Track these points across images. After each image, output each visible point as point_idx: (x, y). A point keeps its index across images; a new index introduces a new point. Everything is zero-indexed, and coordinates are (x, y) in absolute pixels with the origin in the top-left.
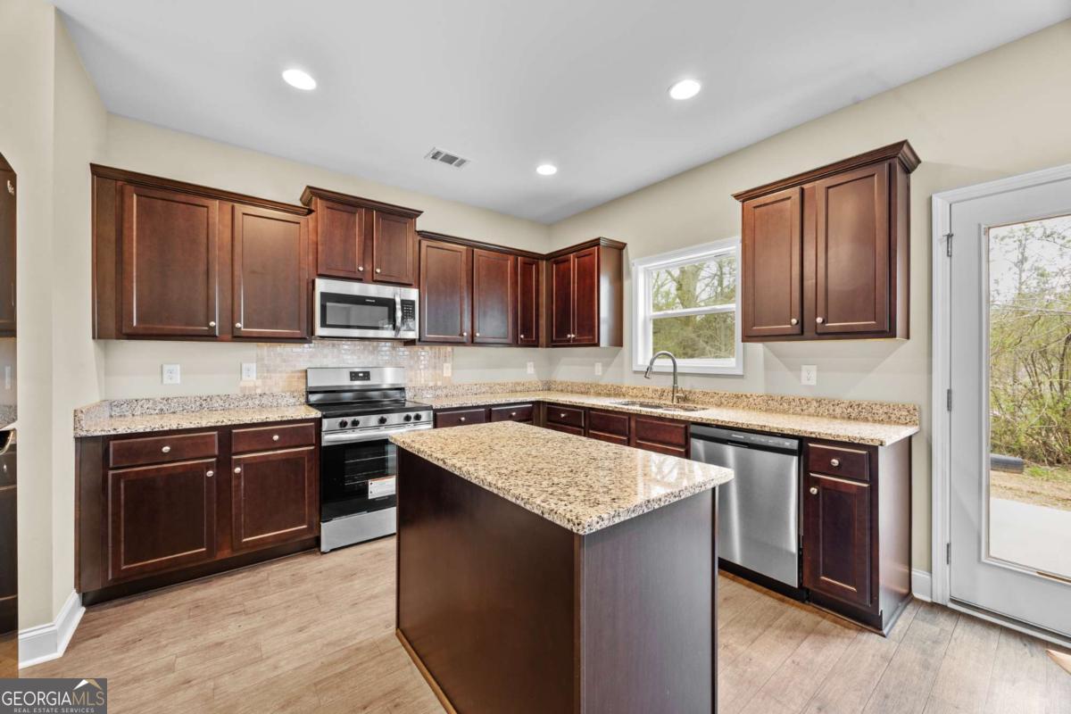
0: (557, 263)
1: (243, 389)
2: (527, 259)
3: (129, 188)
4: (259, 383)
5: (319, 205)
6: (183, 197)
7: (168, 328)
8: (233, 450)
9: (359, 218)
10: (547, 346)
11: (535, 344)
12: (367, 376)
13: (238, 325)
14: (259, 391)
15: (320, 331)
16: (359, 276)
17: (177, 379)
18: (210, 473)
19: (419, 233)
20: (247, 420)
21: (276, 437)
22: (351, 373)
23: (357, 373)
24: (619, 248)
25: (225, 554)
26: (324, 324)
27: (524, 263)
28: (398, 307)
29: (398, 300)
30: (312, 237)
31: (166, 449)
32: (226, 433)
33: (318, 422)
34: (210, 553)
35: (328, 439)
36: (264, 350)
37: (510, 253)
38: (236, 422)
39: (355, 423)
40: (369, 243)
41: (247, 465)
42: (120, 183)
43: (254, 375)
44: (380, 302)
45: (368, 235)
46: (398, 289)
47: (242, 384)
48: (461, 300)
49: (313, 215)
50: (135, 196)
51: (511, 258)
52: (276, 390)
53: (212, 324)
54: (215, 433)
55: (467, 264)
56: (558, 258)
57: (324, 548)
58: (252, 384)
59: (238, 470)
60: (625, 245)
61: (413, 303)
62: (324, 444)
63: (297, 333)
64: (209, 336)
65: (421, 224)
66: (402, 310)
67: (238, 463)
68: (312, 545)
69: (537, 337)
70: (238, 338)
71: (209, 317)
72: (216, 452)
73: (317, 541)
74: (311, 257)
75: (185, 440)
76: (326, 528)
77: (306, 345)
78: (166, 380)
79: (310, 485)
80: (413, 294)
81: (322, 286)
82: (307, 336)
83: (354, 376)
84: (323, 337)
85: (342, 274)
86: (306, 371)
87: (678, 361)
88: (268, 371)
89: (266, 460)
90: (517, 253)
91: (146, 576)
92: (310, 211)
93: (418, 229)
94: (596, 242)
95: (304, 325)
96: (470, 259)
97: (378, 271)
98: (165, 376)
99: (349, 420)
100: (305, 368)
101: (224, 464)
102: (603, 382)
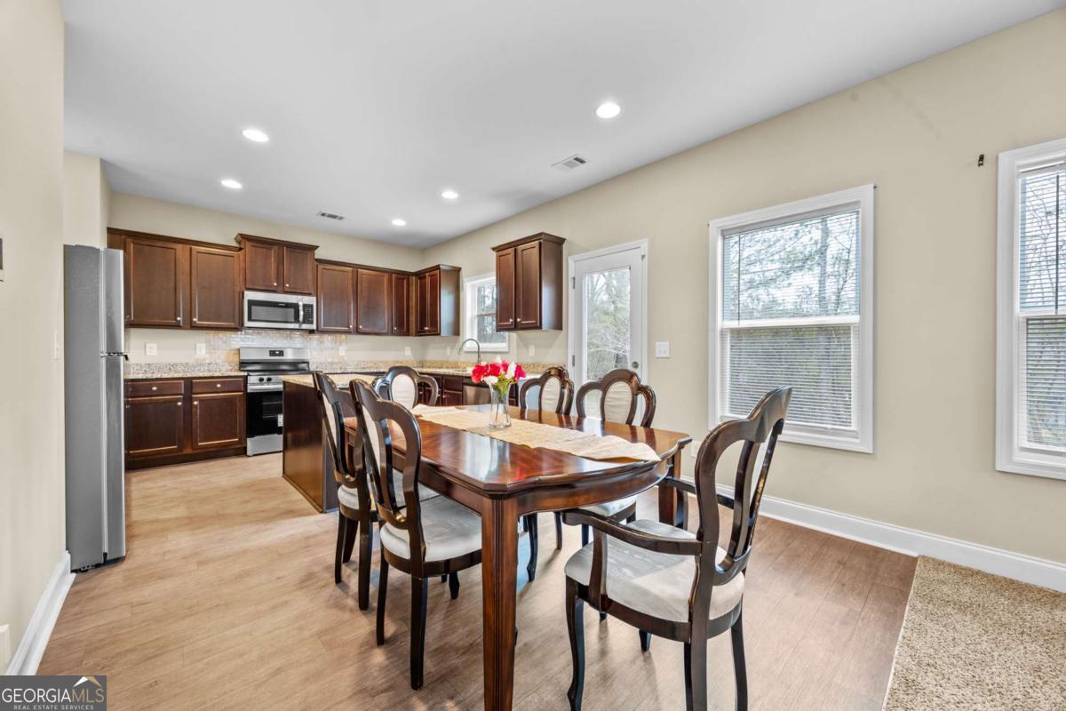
0: (420, 279)
1: (197, 360)
2: (400, 276)
3: (128, 240)
4: (208, 356)
5: (248, 244)
6: (160, 244)
7: (152, 321)
8: (194, 391)
9: (273, 252)
10: (416, 336)
11: (407, 334)
12: (281, 353)
13: (195, 320)
14: (207, 361)
15: (247, 324)
16: (274, 289)
17: (155, 352)
18: (180, 404)
19: (317, 260)
20: (201, 375)
21: (219, 386)
22: (270, 351)
23: (274, 352)
24: (457, 271)
25: (188, 451)
26: (250, 319)
27: (398, 279)
28: (301, 308)
29: (301, 304)
30: (242, 264)
31: (155, 388)
32: (189, 382)
33: (246, 378)
34: (180, 449)
35: (251, 388)
36: (211, 335)
37: (386, 272)
38: (195, 376)
39: (269, 380)
40: (281, 267)
41: (201, 400)
42: (123, 237)
43: (204, 352)
44: (288, 305)
45: (280, 262)
46: (300, 297)
47: (197, 357)
48: (349, 304)
49: (243, 251)
50: (132, 245)
51: (386, 275)
52: (218, 361)
53: (179, 319)
54: (182, 381)
55: (353, 280)
56: (420, 275)
57: (248, 453)
58: (202, 357)
59: (196, 403)
60: (460, 269)
61: (312, 306)
62: (249, 391)
63: (232, 324)
64: (177, 326)
65: (319, 254)
66: (304, 310)
67: (196, 399)
68: (242, 452)
69: (408, 329)
70: (194, 327)
71: (176, 315)
72: (183, 392)
73: (245, 449)
74: (241, 277)
75: (166, 384)
76: (249, 441)
77: (239, 333)
78: (148, 353)
79: (240, 415)
80: (311, 300)
81: (250, 295)
82: (239, 327)
83: (273, 353)
84: (250, 328)
85: (263, 288)
86: (239, 350)
87: (481, 345)
88: (214, 349)
89: (213, 399)
90: (391, 272)
91: (143, 458)
92: (240, 249)
93: (316, 257)
94: (437, 267)
95: (237, 319)
96: (355, 277)
97: (287, 285)
98: (147, 350)
99: (265, 378)
100: (238, 347)
101: (188, 399)
102: (450, 360)
